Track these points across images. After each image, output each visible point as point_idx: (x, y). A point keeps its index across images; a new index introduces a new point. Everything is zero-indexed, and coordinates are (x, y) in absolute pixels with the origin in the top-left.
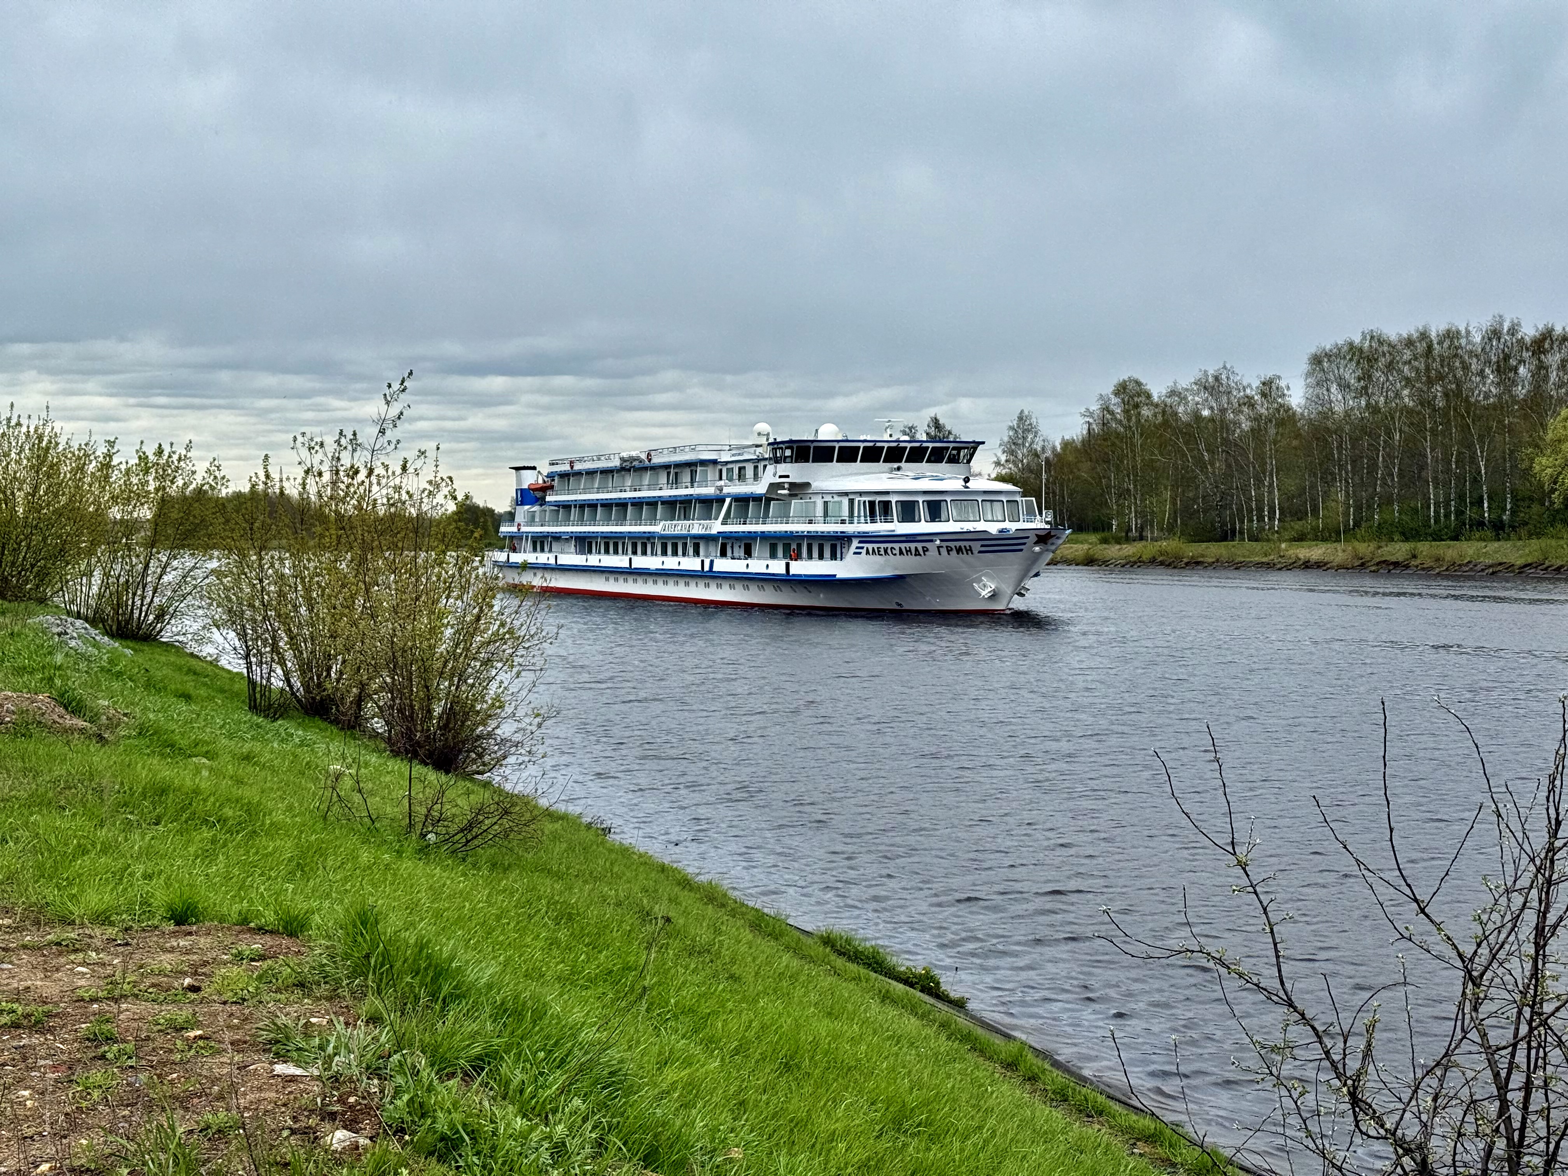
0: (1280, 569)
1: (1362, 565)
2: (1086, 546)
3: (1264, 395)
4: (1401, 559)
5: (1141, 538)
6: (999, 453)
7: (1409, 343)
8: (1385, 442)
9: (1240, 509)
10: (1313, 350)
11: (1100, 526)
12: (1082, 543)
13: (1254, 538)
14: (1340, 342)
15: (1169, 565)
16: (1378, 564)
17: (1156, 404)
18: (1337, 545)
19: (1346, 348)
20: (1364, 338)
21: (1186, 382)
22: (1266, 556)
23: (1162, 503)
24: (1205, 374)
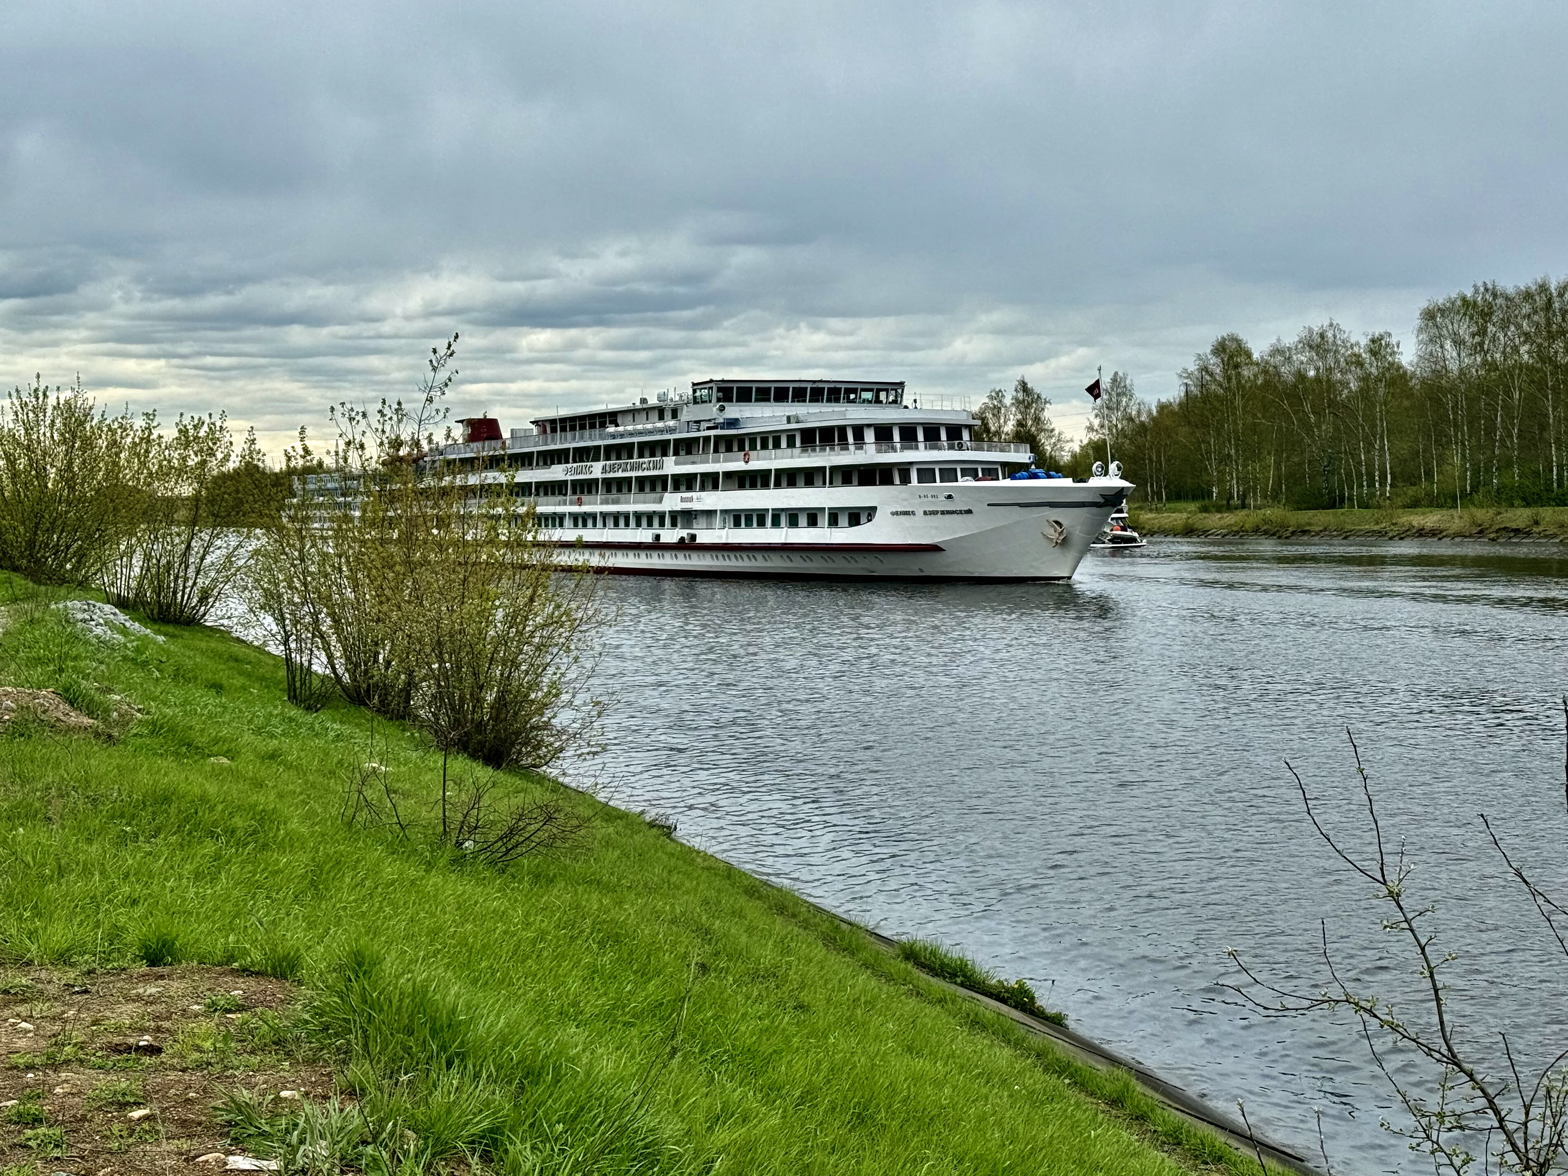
0: (1391, 539)
1: (1481, 532)
2: (1185, 515)
3: (1374, 353)
4: (1521, 526)
5: (1244, 506)
6: (1092, 418)
7: (1528, 296)
8: (1503, 401)
9: (1349, 474)
10: (1424, 305)
11: (1200, 494)
12: (1180, 512)
13: (1366, 506)
14: (1454, 295)
15: (1274, 534)
16: (1497, 531)
17: (1257, 364)
18: (1453, 512)
19: (1459, 302)
20: (1477, 291)
21: (1290, 340)
22: (1377, 524)
23: (1266, 468)
24: (1310, 331)
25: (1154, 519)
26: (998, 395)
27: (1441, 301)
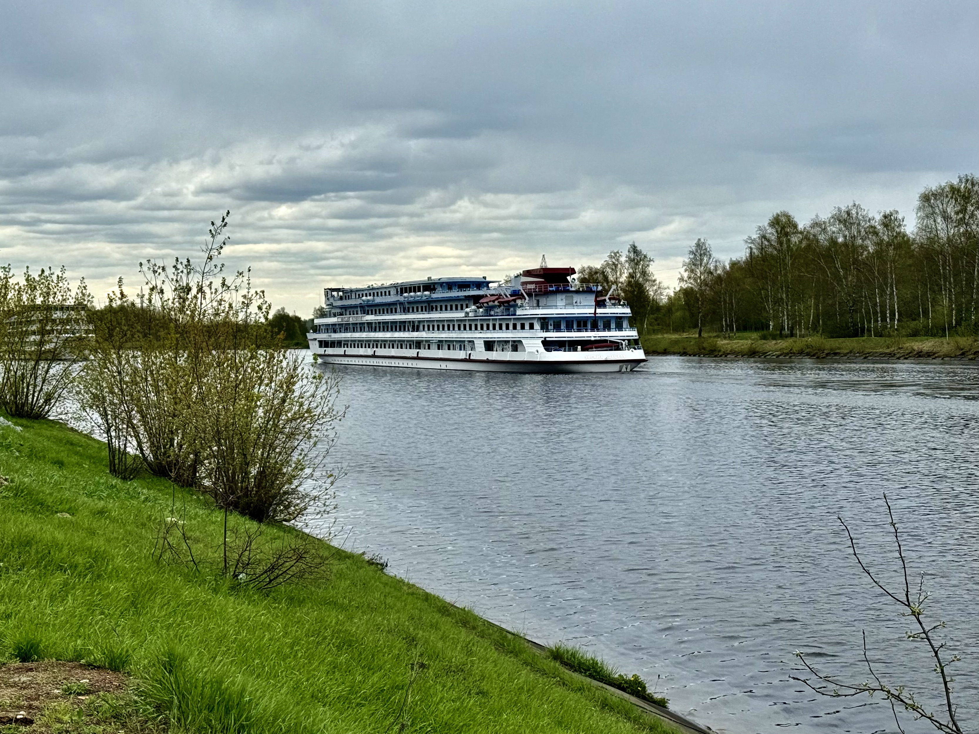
0: (899, 358)
1: (963, 354)
2: (750, 342)
3: (886, 225)
5: (792, 335)
6: (682, 270)
9: (868, 313)
10: (922, 190)
11: (760, 326)
12: (747, 339)
13: (880, 335)
14: (943, 184)
15: (814, 355)
16: (975, 353)
17: (801, 233)
18: (943, 339)
19: (947, 189)
20: (961, 181)
21: (825, 216)
22: (888, 348)
23: (808, 308)
24: (839, 210)
25: (728, 344)
26: (616, 255)
27: (934, 188)
